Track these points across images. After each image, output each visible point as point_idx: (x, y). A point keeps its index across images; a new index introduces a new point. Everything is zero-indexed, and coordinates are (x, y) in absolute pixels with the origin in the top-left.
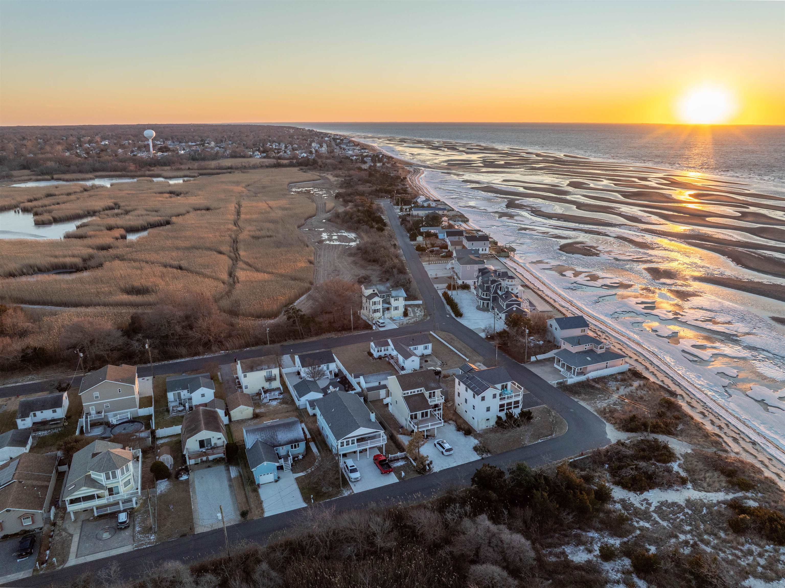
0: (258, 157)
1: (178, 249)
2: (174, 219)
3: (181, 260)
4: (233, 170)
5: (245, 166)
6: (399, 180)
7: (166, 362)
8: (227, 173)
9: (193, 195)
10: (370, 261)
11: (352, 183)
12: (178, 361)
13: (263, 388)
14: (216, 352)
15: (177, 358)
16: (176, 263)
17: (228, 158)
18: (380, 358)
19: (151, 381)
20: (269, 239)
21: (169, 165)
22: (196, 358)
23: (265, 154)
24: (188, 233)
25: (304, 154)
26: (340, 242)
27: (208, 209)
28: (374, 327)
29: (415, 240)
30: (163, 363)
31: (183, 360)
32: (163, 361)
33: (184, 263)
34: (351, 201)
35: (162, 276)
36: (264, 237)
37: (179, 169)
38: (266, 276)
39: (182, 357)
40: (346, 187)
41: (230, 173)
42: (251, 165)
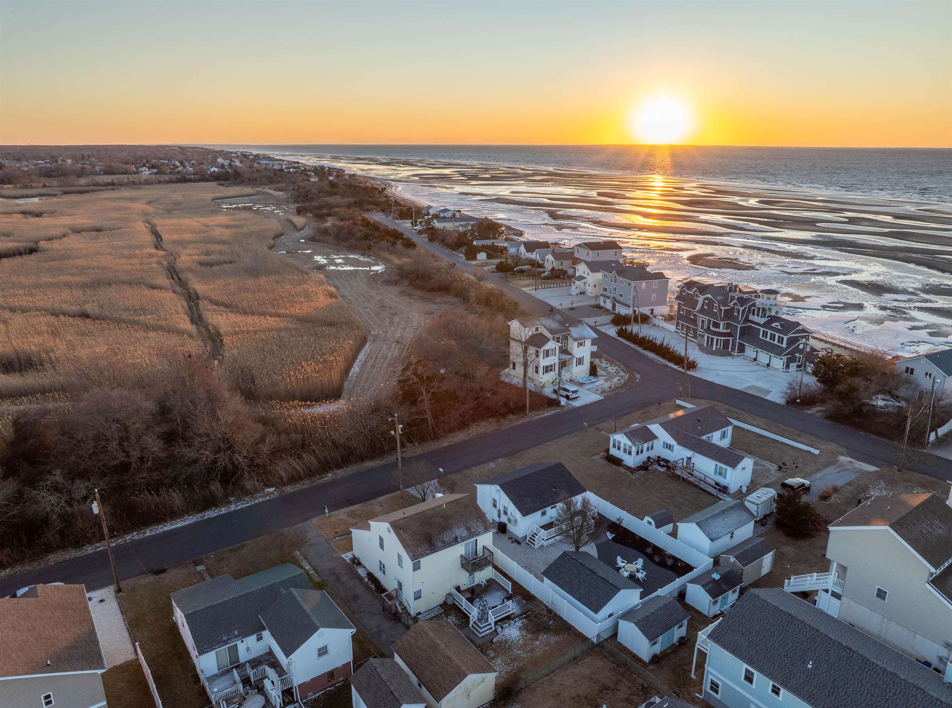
0: (146, 172)
1: (69, 286)
2: (43, 244)
3: (84, 302)
4: (115, 187)
5: (133, 182)
6: (377, 192)
7: (135, 536)
8: (107, 190)
9: (63, 214)
10: (432, 290)
11: (310, 196)
12: (168, 527)
13: (458, 589)
14: (256, 491)
15: (160, 519)
16: (75, 308)
17: (100, 174)
18: (644, 467)
19: (115, 605)
20: (230, 265)
21: (10, 183)
22: (211, 514)
23: (156, 170)
24: (81, 262)
25: (214, 168)
26: (354, 266)
27: (98, 230)
28: (563, 401)
29: (475, 258)
30: (128, 538)
31: (179, 524)
32: (126, 532)
33: (89, 308)
34: (329, 215)
35: (55, 333)
36: (218, 264)
37: (26, 187)
38: (272, 322)
39: (174, 515)
40: (303, 201)
41: (112, 190)
42: (142, 181)
